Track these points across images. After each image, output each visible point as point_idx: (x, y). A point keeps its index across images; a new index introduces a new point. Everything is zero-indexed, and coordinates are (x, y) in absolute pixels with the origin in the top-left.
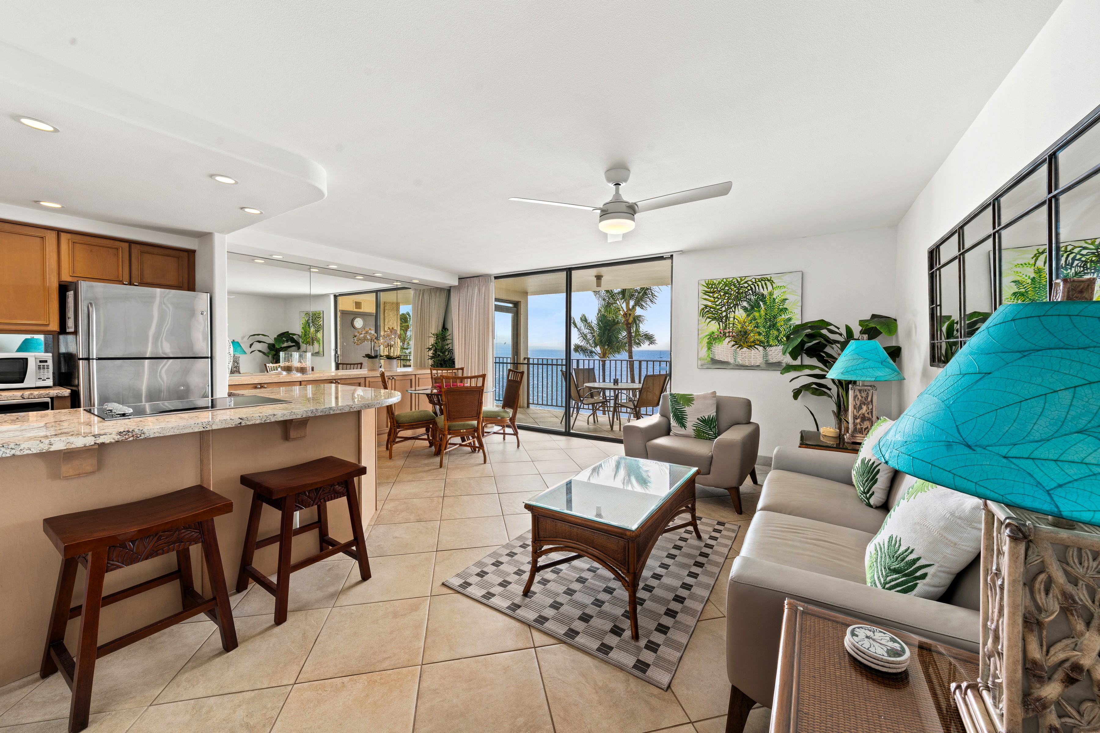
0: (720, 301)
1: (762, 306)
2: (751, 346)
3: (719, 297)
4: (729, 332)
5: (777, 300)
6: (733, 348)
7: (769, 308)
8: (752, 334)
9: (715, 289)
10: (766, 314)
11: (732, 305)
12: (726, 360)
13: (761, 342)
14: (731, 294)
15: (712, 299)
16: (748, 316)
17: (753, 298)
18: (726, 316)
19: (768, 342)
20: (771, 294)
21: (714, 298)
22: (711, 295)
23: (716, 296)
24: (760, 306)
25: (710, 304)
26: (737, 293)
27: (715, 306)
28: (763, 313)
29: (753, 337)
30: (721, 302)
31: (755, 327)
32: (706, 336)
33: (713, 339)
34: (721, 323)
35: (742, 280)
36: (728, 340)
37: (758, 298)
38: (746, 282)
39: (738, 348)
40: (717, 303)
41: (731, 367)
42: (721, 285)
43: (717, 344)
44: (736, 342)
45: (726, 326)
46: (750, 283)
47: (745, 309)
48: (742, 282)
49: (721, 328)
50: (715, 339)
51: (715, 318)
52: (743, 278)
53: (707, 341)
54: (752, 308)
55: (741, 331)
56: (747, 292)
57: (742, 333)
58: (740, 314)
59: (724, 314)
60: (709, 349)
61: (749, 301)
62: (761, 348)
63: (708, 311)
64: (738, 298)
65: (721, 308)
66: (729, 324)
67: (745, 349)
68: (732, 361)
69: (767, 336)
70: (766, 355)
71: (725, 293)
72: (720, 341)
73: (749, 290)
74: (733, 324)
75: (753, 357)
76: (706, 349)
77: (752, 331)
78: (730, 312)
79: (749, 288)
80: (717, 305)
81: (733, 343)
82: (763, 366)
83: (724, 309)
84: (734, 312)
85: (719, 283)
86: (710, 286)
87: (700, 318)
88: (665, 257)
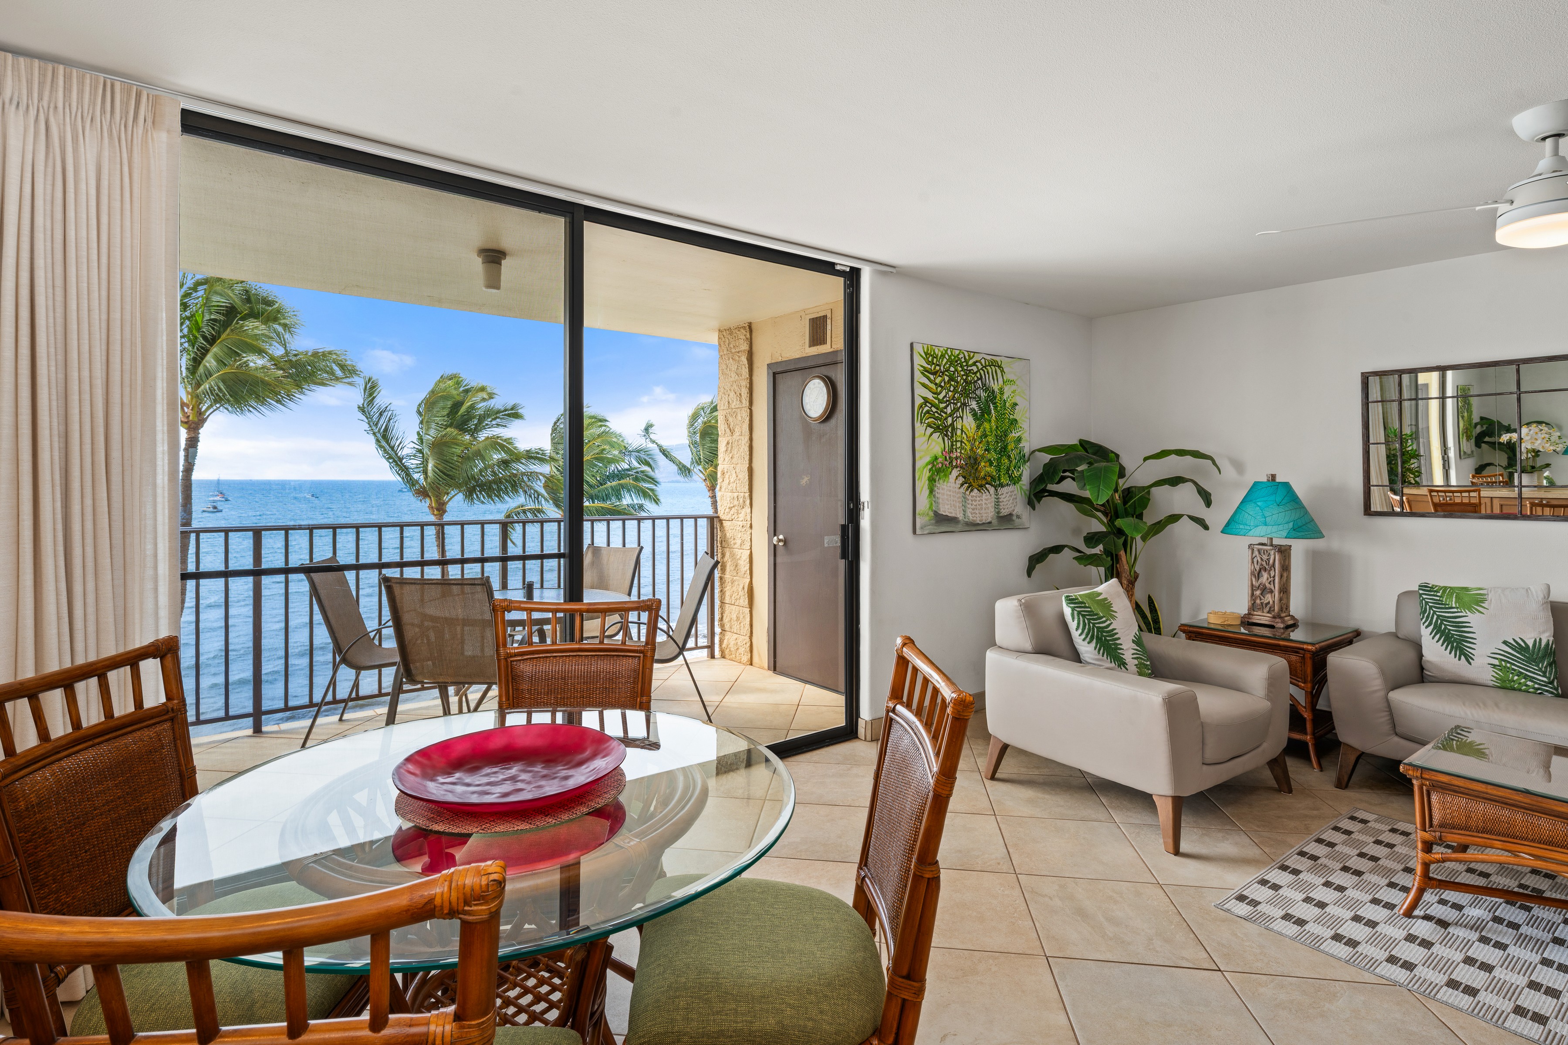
0: (944, 393)
1: (993, 412)
2: (981, 486)
3: (943, 384)
4: (956, 458)
5: (1007, 405)
6: (962, 490)
7: (1000, 417)
8: (983, 464)
9: (938, 368)
10: (997, 427)
11: (959, 404)
12: (953, 515)
13: (993, 478)
14: (957, 382)
15: (933, 386)
16: (978, 427)
17: (983, 395)
18: (952, 424)
19: (999, 479)
20: (1002, 393)
21: (936, 384)
22: (932, 377)
23: (938, 380)
24: (989, 413)
25: (930, 396)
26: (965, 381)
27: (937, 401)
28: (993, 424)
29: (985, 468)
30: (945, 396)
31: (986, 450)
32: (927, 465)
33: (938, 471)
34: (946, 438)
35: (970, 358)
36: (955, 473)
37: (988, 396)
38: (974, 364)
39: (967, 490)
40: (941, 397)
41: (960, 527)
42: (945, 360)
43: (941, 481)
44: (964, 477)
45: (952, 445)
46: (980, 367)
47: (975, 415)
48: (971, 362)
49: (947, 449)
50: (939, 471)
51: (938, 427)
52: (972, 354)
53: (928, 474)
54: (982, 415)
55: (970, 457)
56: (975, 382)
57: (972, 461)
58: (968, 423)
59: (950, 420)
60: (931, 491)
61: (978, 399)
62: (992, 490)
63: (928, 412)
64: (966, 393)
65: (946, 407)
66: (956, 441)
67: (975, 490)
68: (960, 516)
69: (998, 468)
70: (997, 503)
71: (951, 379)
72: (945, 476)
73: (978, 379)
74: (962, 442)
75: (984, 506)
76: (928, 492)
77: (983, 457)
78: (957, 417)
79: (978, 375)
80: (940, 402)
81: (961, 480)
82: (995, 522)
83: (949, 410)
84: (962, 418)
85: (943, 356)
86: (930, 359)
87: (918, 425)
88: (838, 267)
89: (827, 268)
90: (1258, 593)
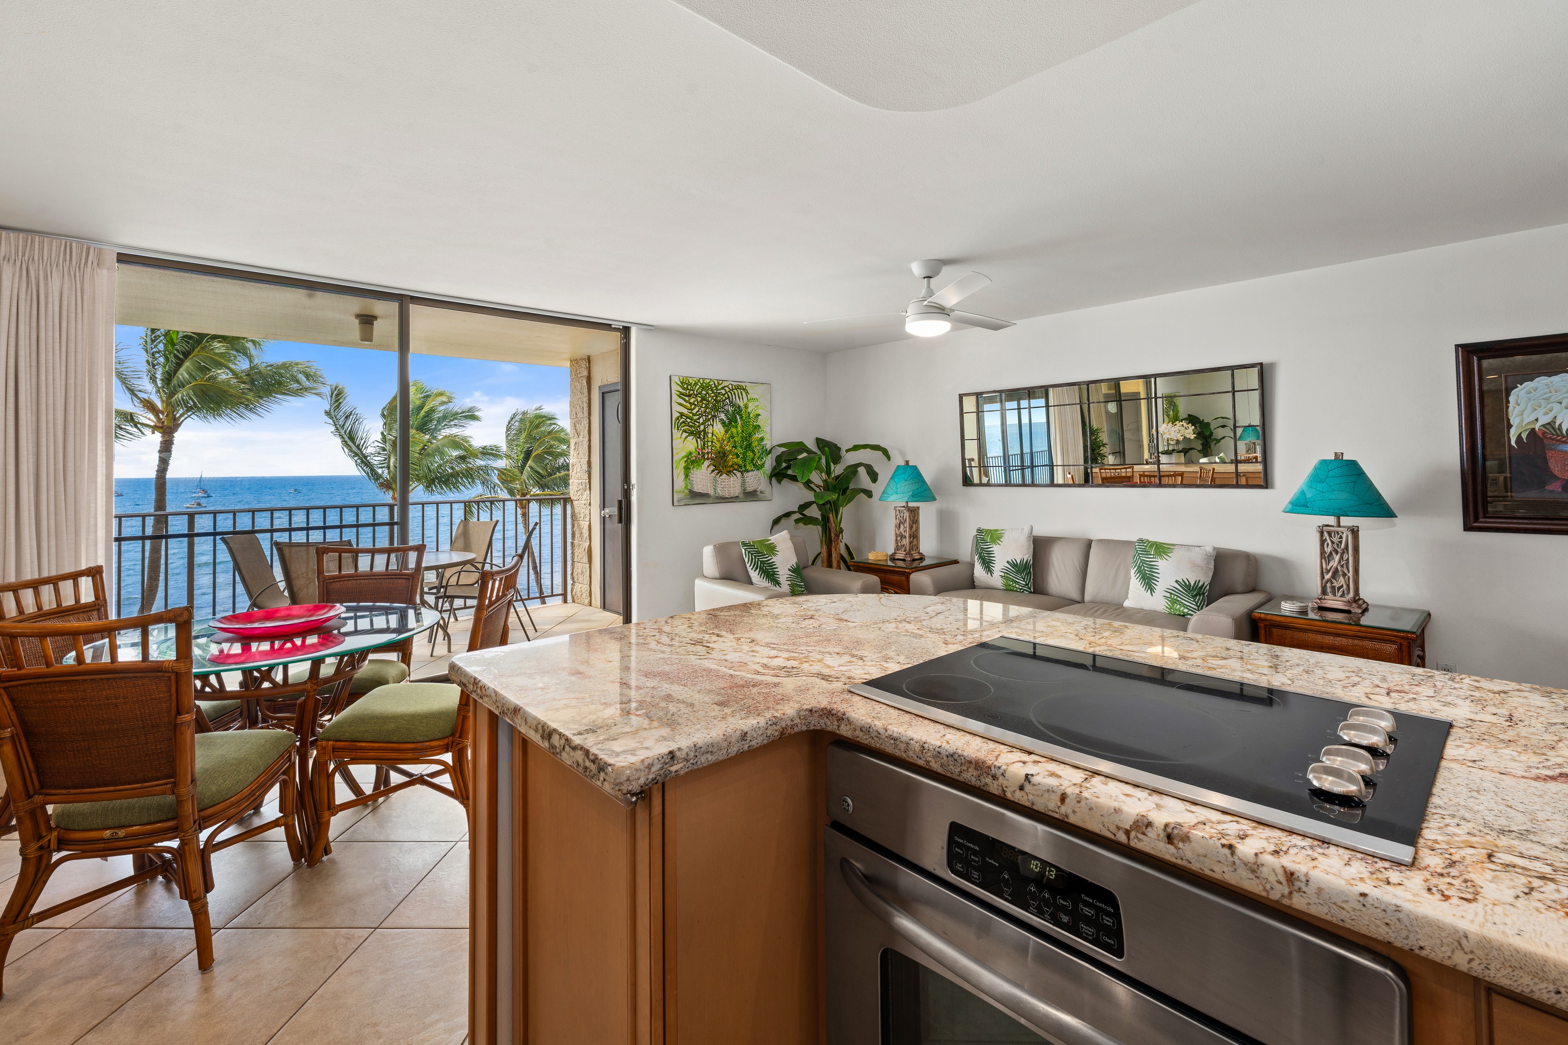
0: (697, 409)
1: (739, 420)
2: (729, 472)
3: (696, 403)
4: (708, 453)
5: (751, 415)
6: (713, 475)
7: (745, 424)
8: (730, 457)
9: (692, 392)
10: (743, 431)
11: (710, 416)
12: (705, 492)
13: (739, 466)
14: (709, 401)
15: (688, 405)
16: (726, 432)
17: (730, 409)
18: (704, 430)
19: (745, 466)
20: (746, 407)
21: (690, 403)
22: (687, 398)
23: (692, 400)
24: (737, 421)
25: (685, 411)
26: (715, 400)
27: (691, 415)
28: (739, 429)
29: (732, 459)
30: (698, 411)
31: (733, 447)
32: (683, 458)
33: (691, 462)
34: (699, 440)
35: (719, 384)
36: (707, 463)
37: (735, 410)
38: (723, 388)
39: (717, 474)
40: (694, 412)
41: (711, 500)
42: (698, 387)
43: (695, 469)
44: (715, 466)
45: (704, 444)
46: (728, 390)
47: (723, 423)
48: (720, 387)
49: (700, 447)
50: (693, 462)
51: (692, 432)
52: (721, 382)
53: (684, 464)
54: (730, 423)
55: (720, 452)
56: (724, 400)
57: (721, 455)
58: (717, 429)
59: (702, 427)
60: (687, 476)
61: (726, 413)
62: (739, 474)
63: (683, 422)
64: (716, 408)
65: (699, 419)
66: (708, 441)
67: (725, 475)
68: (711, 492)
69: (744, 459)
70: (743, 483)
71: (703, 399)
72: (699, 465)
73: (726, 399)
74: (712, 442)
75: (732, 485)
76: (683, 477)
77: (730, 452)
78: (708, 425)
79: (726, 396)
80: (694, 415)
81: (712, 468)
82: (741, 496)
83: (701, 421)
84: (713, 426)
85: (696, 384)
86: (685, 386)
87: (675, 431)
88: (613, 326)
89: (604, 326)
90: (899, 538)
